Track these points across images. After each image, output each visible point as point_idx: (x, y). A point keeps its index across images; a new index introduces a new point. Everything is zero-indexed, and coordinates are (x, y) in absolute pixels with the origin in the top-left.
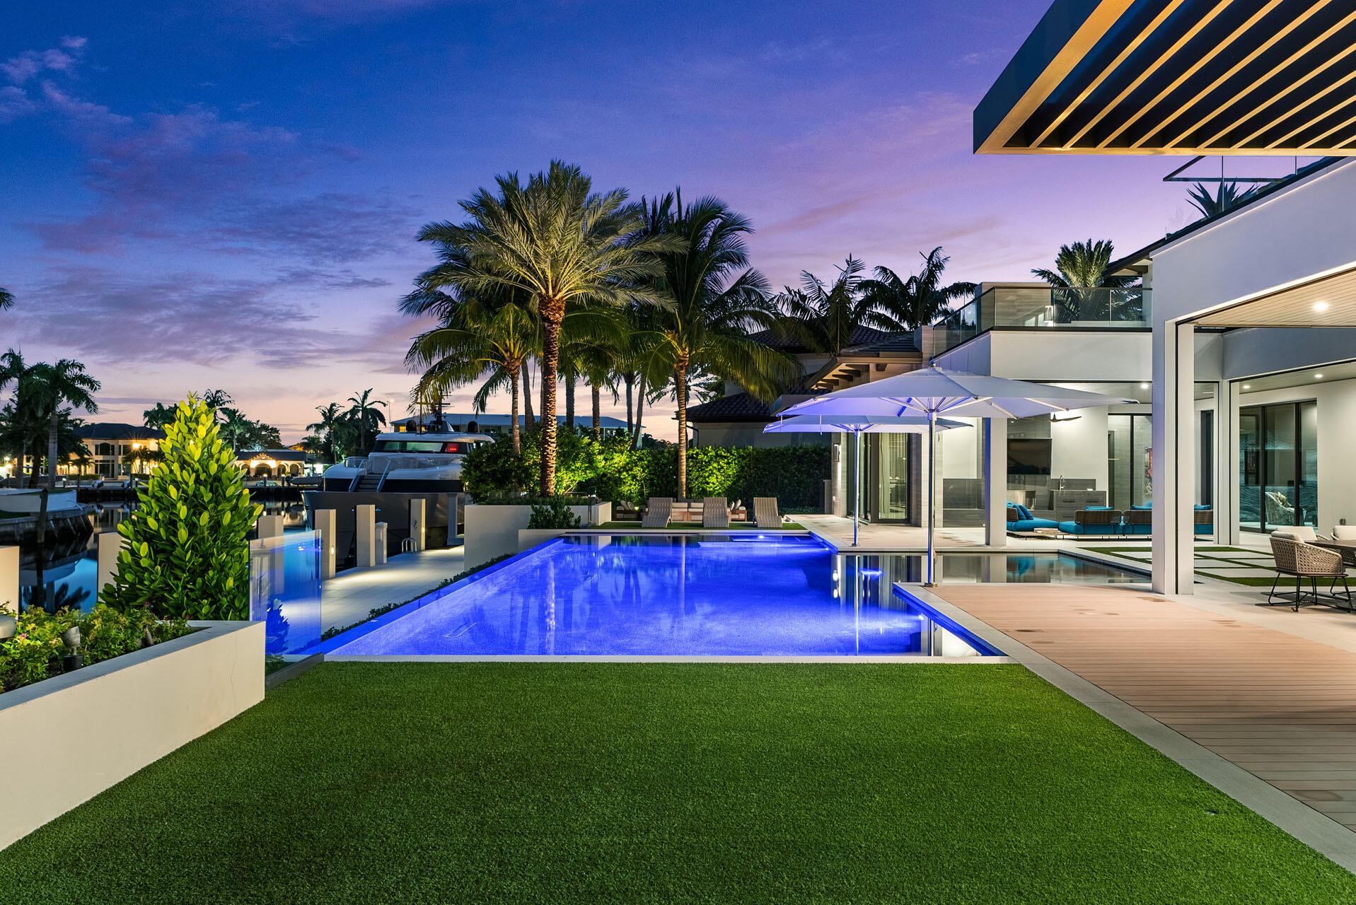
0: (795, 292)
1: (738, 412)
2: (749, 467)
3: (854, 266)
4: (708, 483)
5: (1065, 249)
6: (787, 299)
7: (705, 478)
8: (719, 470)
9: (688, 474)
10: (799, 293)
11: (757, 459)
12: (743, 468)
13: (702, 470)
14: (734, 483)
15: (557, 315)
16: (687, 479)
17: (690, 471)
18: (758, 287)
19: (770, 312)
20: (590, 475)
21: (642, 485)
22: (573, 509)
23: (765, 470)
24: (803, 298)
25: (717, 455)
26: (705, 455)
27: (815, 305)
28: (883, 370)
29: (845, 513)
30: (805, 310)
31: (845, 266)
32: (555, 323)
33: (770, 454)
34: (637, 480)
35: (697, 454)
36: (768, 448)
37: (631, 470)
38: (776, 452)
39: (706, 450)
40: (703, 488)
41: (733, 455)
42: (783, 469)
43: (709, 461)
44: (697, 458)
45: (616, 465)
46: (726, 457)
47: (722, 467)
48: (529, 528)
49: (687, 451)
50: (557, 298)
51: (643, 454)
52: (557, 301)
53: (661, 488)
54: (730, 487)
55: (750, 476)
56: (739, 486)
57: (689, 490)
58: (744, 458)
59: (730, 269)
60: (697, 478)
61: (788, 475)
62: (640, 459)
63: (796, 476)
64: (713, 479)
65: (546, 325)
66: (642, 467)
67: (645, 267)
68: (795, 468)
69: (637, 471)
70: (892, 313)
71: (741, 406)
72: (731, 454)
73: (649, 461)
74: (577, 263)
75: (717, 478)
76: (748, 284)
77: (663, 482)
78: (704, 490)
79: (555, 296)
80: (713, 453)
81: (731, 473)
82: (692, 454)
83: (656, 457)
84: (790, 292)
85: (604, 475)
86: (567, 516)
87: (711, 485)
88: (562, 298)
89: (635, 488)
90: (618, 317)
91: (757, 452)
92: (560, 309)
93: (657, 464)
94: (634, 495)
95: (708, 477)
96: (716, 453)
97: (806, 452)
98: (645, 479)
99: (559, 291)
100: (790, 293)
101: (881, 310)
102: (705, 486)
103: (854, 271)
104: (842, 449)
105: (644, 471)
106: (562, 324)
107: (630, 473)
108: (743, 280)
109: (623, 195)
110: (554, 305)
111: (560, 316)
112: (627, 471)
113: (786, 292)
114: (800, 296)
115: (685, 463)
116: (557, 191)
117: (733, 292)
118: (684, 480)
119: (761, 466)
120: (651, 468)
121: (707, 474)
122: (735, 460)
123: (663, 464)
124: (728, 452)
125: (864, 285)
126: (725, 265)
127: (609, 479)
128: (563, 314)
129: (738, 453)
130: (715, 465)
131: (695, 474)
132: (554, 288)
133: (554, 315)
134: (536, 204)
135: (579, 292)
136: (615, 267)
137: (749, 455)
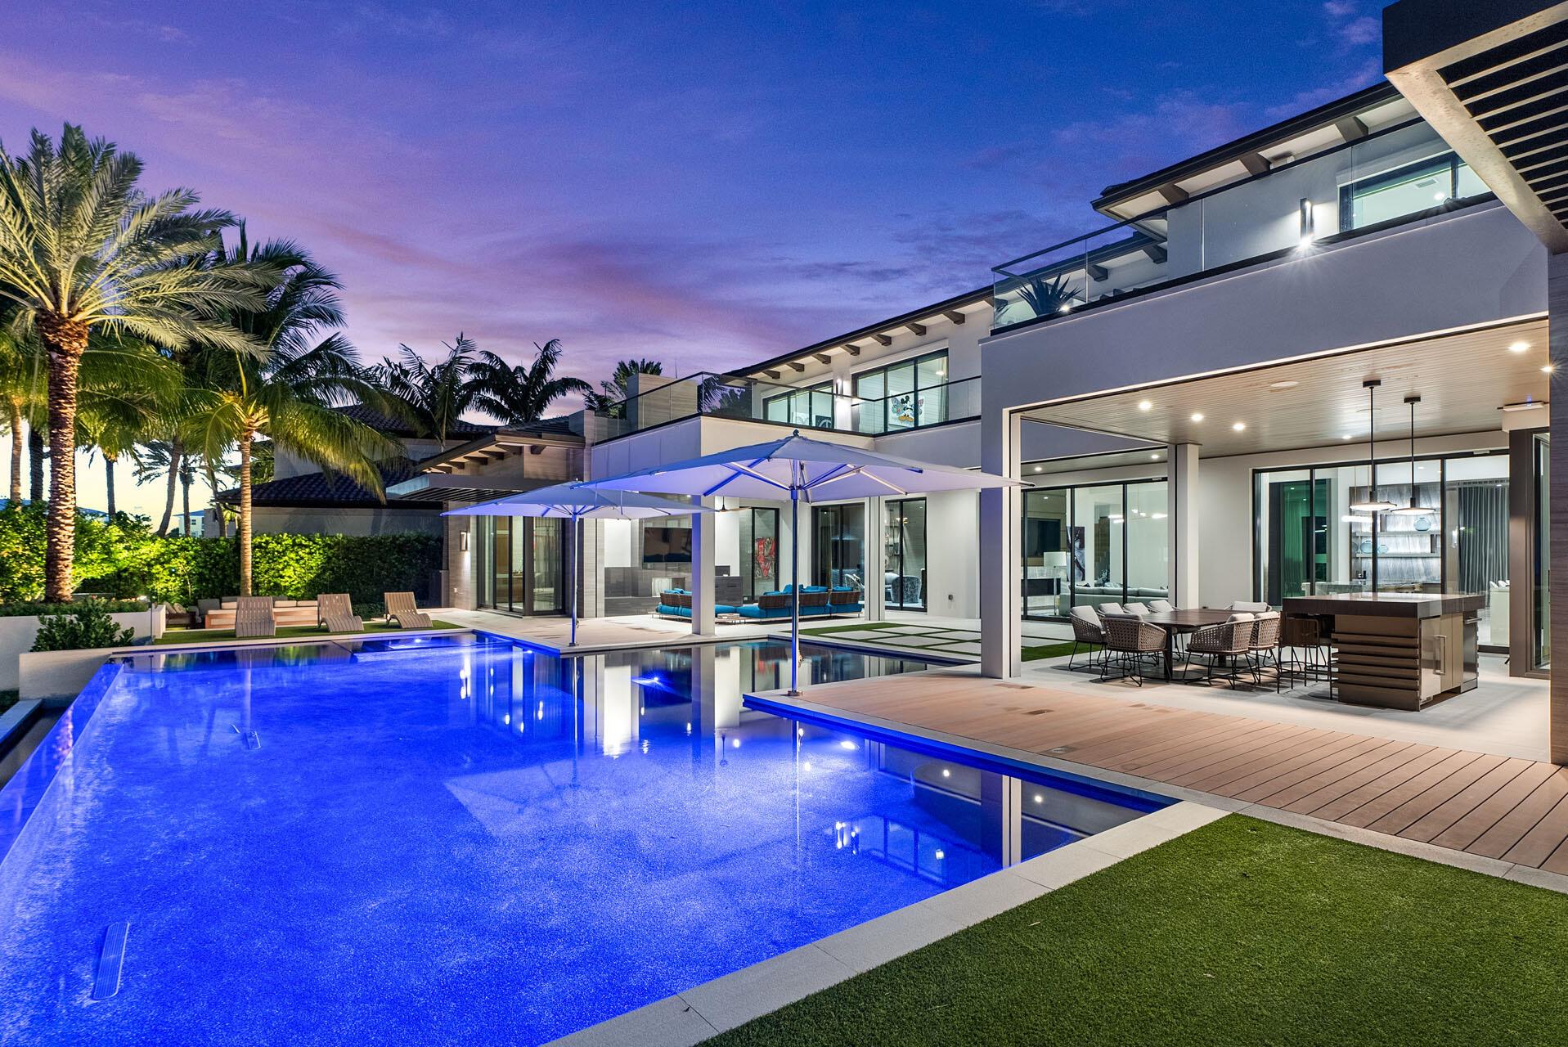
0: (395, 366)
1: (305, 496)
2: (337, 557)
3: (464, 345)
4: (282, 577)
5: (622, 364)
6: (385, 372)
7: (278, 571)
8: (297, 561)
9: (254, 566)
10: (400, 367)
11: (348, 549)
12: (329, 558)
13: (274, 561)
14: (318, 576)
15: (75, 344)
16: (253, 573)
17: (257, 563)
18: (345, 355)
19: (370, 383)
20: (110, 569)
21: (185, 581)
22: (116, 618)
23: (358, 560)
24: (406, 373)
25: (294, 544)
26: (278, 543)
27: (417, 382)
28: (539, 453)
29: (475, 606)
30: (405, 387)
31: (455, 345)
32: (72, 355)
33: (364, 543)
34: (179, 575)
35: (267, 543)
36: (362, 536)
37: (168, 562)
38: (372, 540)
39: (279, 538)
40: (275, 583)
41: (317, 544)
42: (380, 559)
43: (283, 551)
44: (266, 548)
45: (144, 557)
46: (306, 546)
47: (302, 558)
48: (35, 649)
49: (252, 538)
50: (77, 318)
51: (187, 542)
52: (76, 324)
53: (213, 582)
54: (312, 581)
55: (339, 568)
56: (325, 580)
57: (256, 586)
58: (330, 547)
59: (319, 327)
60: (266, 572)
61: (386, 565)
62: (183, 549)
63: (396, 567)
64: (289, 572)
65: (54, 355)
66: (186, 558)
67: (235, 296)
68: (395, 559)
69: (178, 564)
70: (501, 400)
71: (306, 490)
72: (314, 543)
73: (196, 551)
74: (111, 276)
75: (294, 571)
76: (333, 350)
77: (217, 577)
78: (277, 585)
79: (71, 316)
80: (290, 541)
81: (314, 565)
82: (260, 543)
83: (207, 547)
84: (389, 364)
85: (126, 570)
86: (110, 630)
87: (287, 578)
88: (84, 321)
89: (174, 585)
90: (165, 363)
91: (349, 541)
92: (81, 335)
93: (209, 555)
94: (173, 594)
95: (283, 569)
96: (294, 541)
97: (408, 540)
98: (189, 574)
99: (79, 310)
100: (390, 366)
101: (490, 395)
102: (278, 580)
103: (464, 351)
104: (472, 538)
105: (188, 563)
106: (83, 358)
107: (166, 566)
108: (327, 345)
109: (191, 199)
110: (71, 329)
111: (80, 347)
112: (162, 564)
113: (385, 364)
114: (401, 370)
115: (250, 554)
116: (78, 164)
117: (314, 355)
118: (249, 574)
119: (352, 557)
120: (199, 559)
121: (281, 567)
122: (319, 549)
123: (217, 555)
124: (310, 540)
125: (475, 368)
126: (312, 321)
127: (132, 574)
128: (85, 344)
129: (324, 542)
130: (293, 555)
131: (263, 566)
132: (71, 303)
133: (70, 342)
134: (40, 174)
135: (110, 318)
136: (185, 290)
137: (337, 544)
